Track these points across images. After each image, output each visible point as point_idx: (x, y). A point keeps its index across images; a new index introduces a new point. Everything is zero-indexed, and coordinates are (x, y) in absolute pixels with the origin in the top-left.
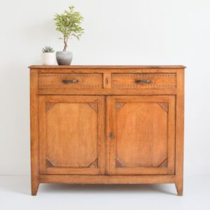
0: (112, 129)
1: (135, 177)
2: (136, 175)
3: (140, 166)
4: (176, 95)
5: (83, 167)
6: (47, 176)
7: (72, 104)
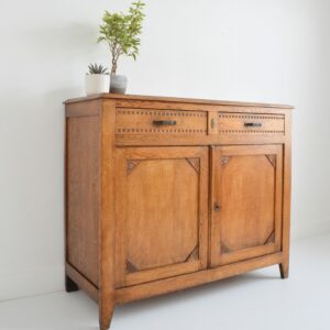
0: (217, 197)
1: (242, 263)
2: (243, 261)
3: (247, 246)
4: (284, 145)
5: (179, 263)
6: (128, 290)
7: (164, 162)
